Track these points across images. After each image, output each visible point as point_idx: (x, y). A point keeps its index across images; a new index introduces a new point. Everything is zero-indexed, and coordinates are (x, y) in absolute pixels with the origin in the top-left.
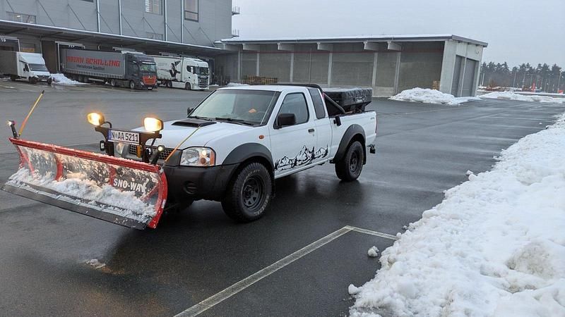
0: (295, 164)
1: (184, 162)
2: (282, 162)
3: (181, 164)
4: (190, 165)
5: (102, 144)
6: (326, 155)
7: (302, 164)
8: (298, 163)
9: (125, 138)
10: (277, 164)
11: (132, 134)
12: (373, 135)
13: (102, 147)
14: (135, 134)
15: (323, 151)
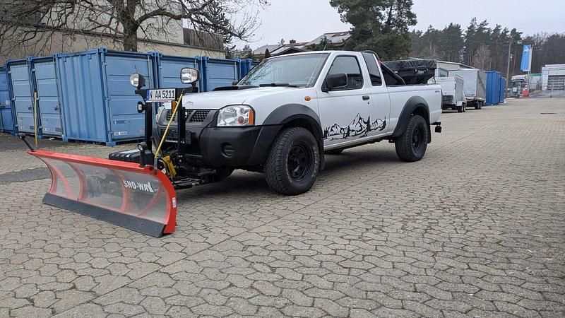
0: (348, 134)
1: (221, 123)
2: (332, 130)
3: (218, 125)
4: (228, 125)
5: (140, 105)
6: (384, 127)
7: (355, 135)
8: (351, 134)
9: (162, 96)
10: (326, 132)
11: (169, 90)
12: (438, 111)
13: (140, 109)
14: (172, 90)
15: (380, 123)
